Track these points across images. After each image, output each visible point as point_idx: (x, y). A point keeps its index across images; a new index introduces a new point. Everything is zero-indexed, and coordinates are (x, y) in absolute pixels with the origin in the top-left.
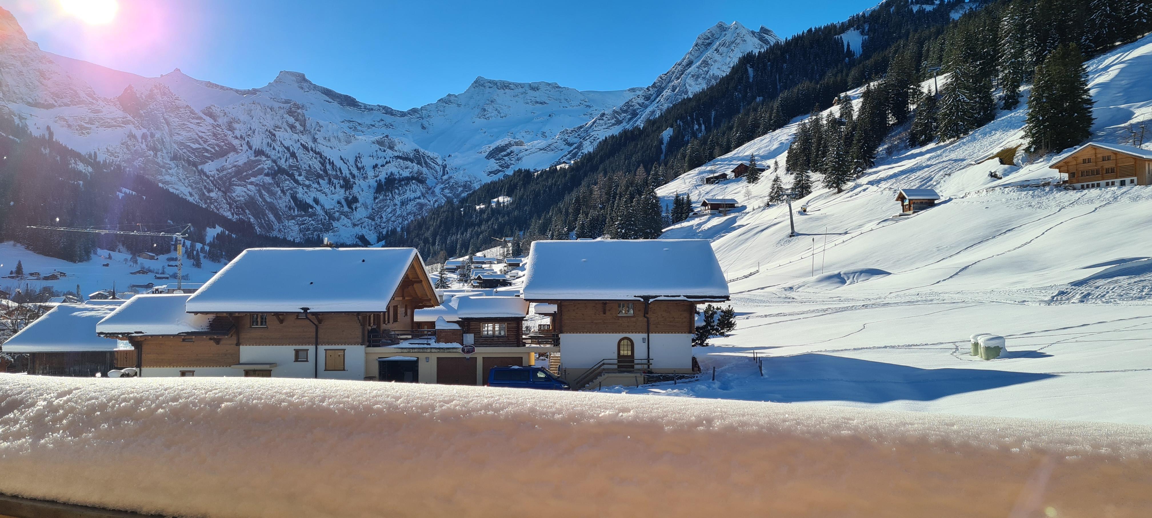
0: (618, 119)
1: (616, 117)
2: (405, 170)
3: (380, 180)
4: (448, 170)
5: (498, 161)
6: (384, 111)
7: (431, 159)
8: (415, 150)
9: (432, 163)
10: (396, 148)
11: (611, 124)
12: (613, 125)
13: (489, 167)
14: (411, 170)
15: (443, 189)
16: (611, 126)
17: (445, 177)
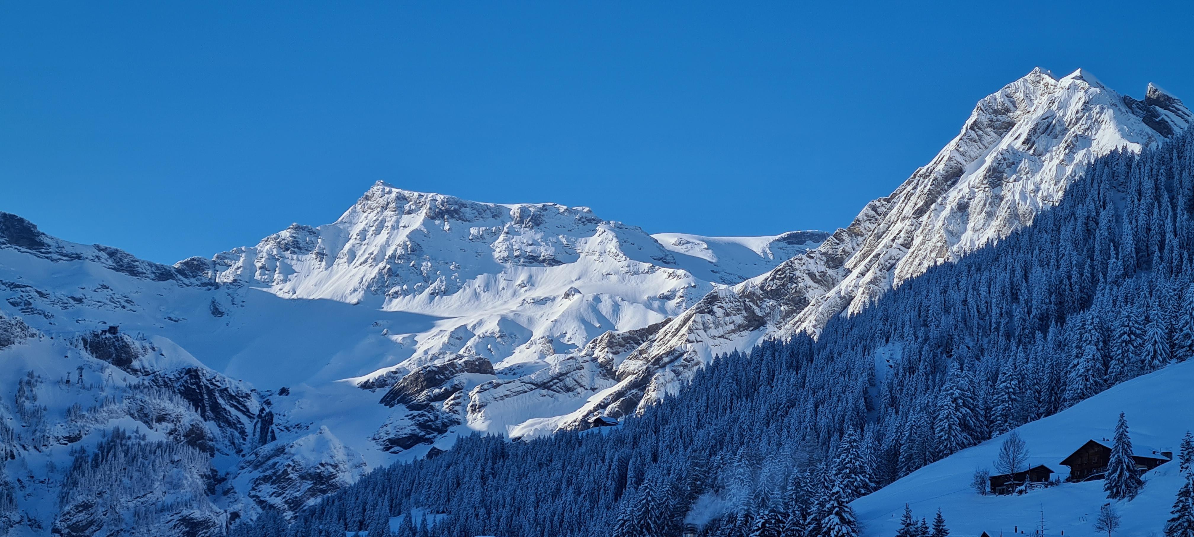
0: (753, 311)
1: (747, 309)
2: (155, 425)
3: (83, 450)
4: (277, 431)
5: (416, 413)
6: (110, 262)
7: (231, 397)
8: (189, 371)
9: (233, 411)
10: (136, 364)
11: (732, 327)
12: (739, 328)
13: (389, 428)
14: (171, 426)
15: (257, 482)
16: (733, 331)
17: (267, 448)
